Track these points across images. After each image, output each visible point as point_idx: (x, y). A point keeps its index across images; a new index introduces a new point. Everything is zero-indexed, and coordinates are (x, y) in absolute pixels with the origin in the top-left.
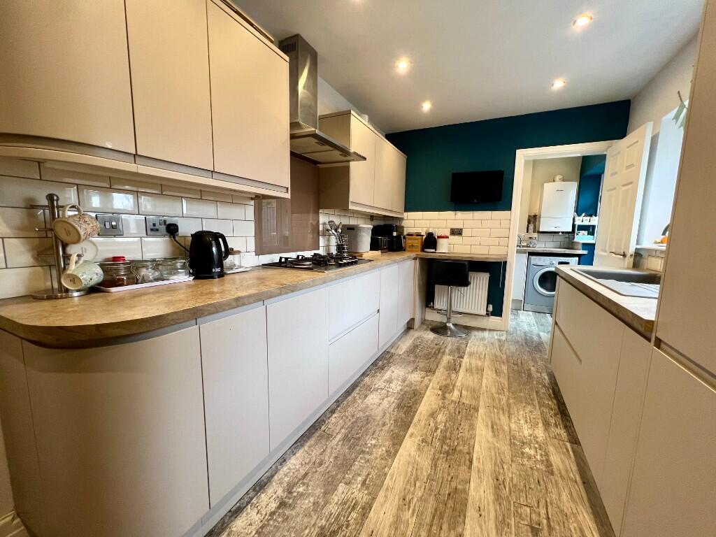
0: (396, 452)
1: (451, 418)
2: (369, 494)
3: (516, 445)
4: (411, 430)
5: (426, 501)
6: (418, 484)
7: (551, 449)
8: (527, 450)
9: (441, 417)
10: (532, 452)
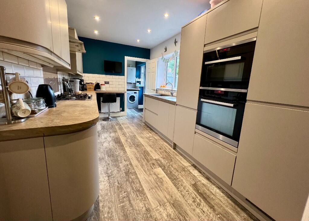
0: (126, 151)
1: (131, 140)
2: (128, 161)
3: (148, 138)
4: (125, 146)
5: (141, 155)
6: (137, 154)
7: (154, 136)
8: (150, 138)
9: (129, 140)
10: (152, 138)
